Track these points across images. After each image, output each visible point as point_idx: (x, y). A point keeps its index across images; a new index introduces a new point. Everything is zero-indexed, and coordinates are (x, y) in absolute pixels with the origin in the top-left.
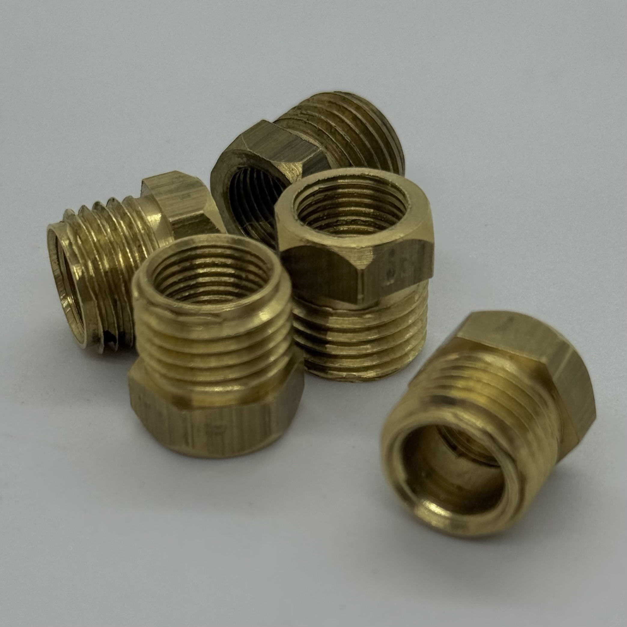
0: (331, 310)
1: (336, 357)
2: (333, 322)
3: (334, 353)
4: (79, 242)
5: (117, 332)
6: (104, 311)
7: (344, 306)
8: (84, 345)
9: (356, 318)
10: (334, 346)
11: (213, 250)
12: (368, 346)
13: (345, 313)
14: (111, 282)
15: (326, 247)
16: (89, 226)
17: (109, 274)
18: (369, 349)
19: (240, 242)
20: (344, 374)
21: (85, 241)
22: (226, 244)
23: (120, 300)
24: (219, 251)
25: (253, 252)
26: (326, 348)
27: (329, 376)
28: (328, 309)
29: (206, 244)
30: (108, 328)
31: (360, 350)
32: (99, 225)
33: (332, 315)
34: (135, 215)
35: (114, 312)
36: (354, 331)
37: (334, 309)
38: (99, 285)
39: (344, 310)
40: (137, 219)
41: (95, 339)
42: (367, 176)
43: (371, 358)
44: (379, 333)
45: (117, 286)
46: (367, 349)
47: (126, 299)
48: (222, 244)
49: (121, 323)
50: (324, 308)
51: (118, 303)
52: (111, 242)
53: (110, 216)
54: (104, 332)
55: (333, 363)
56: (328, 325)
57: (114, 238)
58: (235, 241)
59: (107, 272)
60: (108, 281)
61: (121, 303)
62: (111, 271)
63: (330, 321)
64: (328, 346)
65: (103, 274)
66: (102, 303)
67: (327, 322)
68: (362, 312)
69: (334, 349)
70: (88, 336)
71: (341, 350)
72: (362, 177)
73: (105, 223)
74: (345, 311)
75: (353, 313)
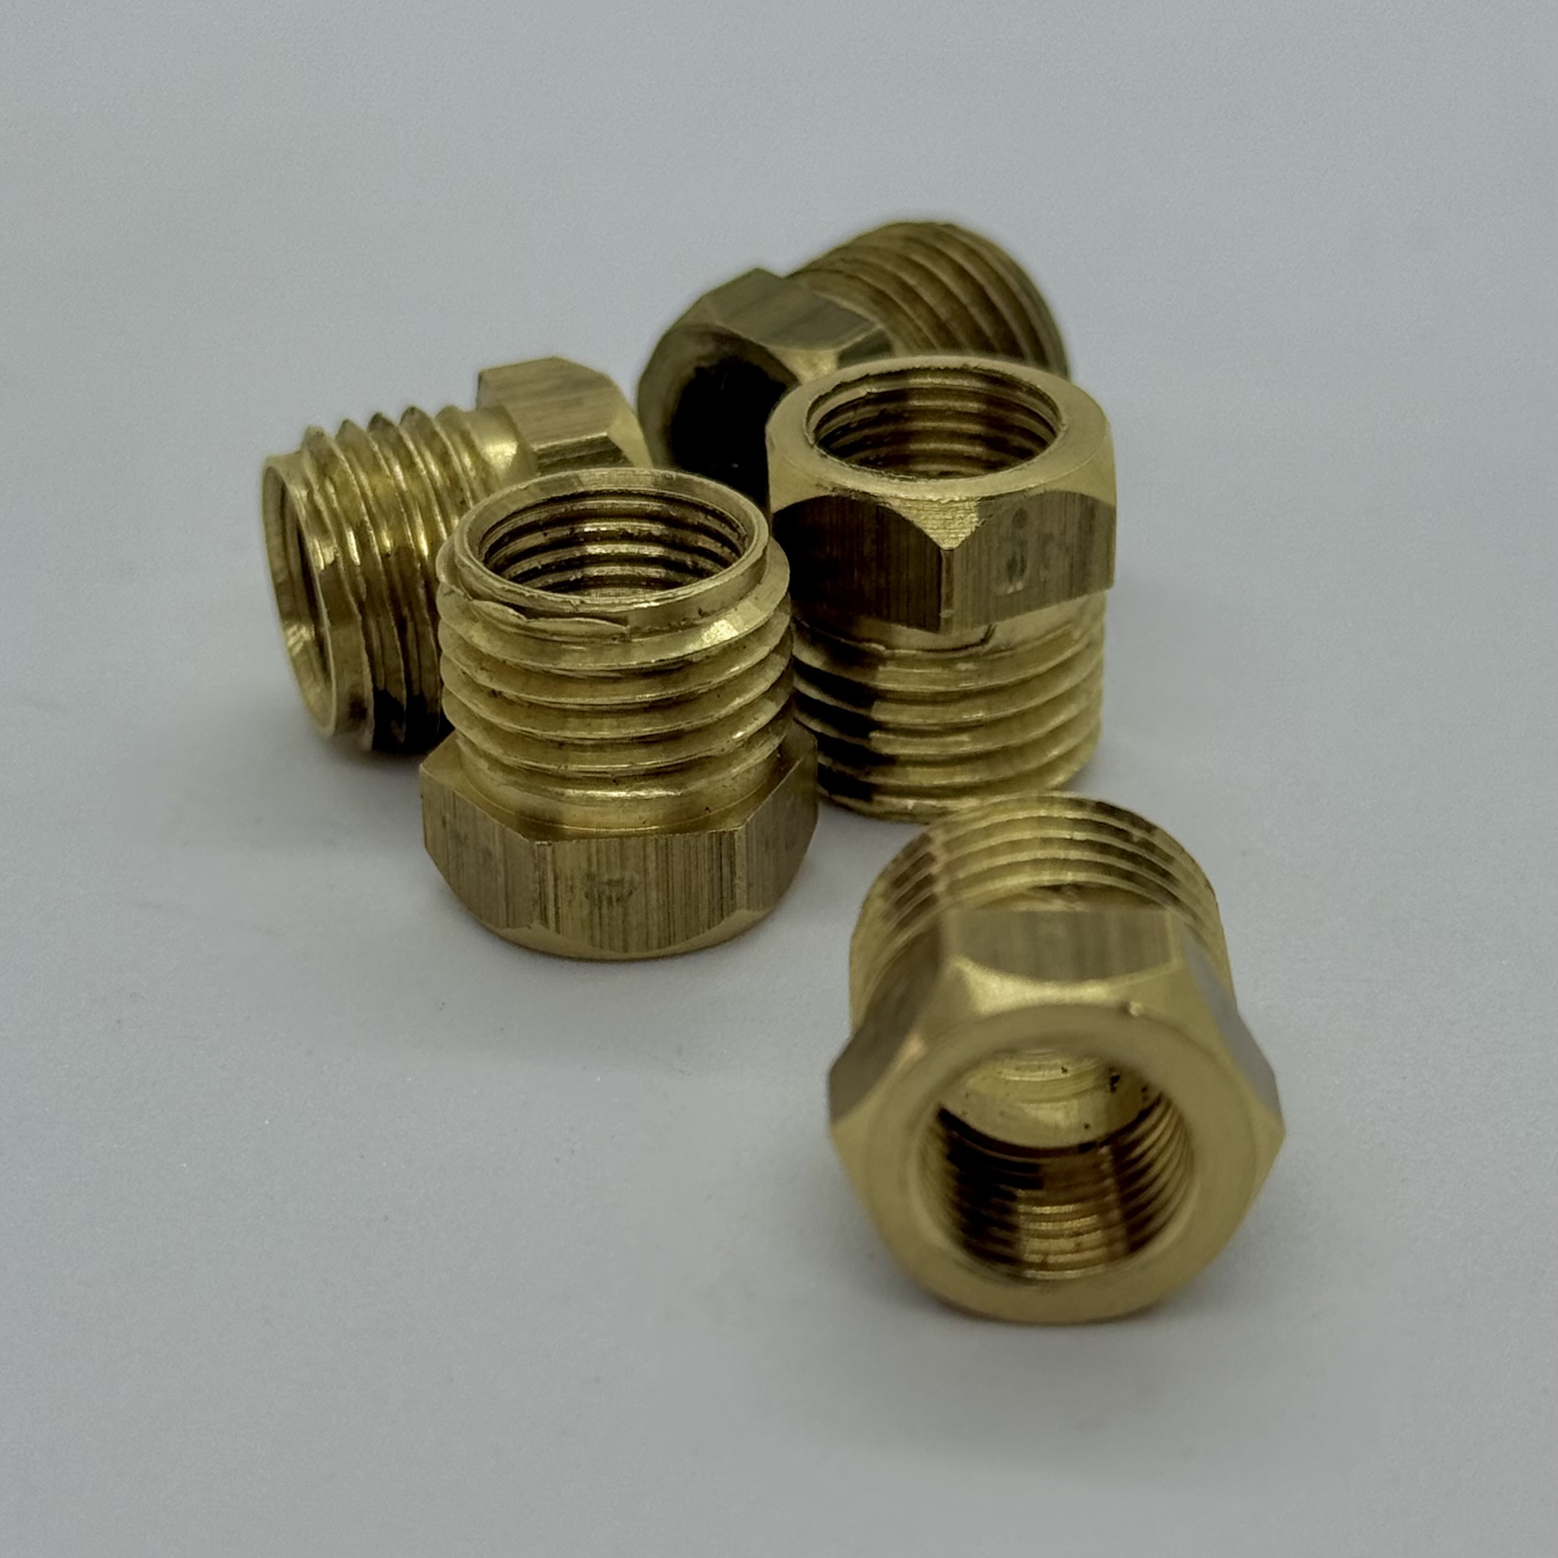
0: (881, 648)
1: (891, 761)
2: (886, 679)
3: (887, 750)
4: (331, 490)
5: (404, 692)
6: (376, 643)
7: (910, 639)
8: (331, 728)
9: (939, 670)
10: (891, 737)
11: (622, 503)
12: (965, 738)
13: (914, 656)
14: (396, 577)
15: (872, 498)
16: (354, 459)
17: (392, 559)
18: (966, 744)
19: (680, 484)
20: (910, 803)
21: (343, 488)
22: (653, 490)
23: (413, 618)
24: (636, 503)
25: (711, 505)
26: (870, 739)
27: (876, 809)
28: (874, 645)
29: (605, 487)
30: (385, 685)
31: (944, 745)
32: (374, 455)
33: (882, 660)
34: (457, 438)
35: (398, 644)
36: (935, 700)
37: (888, 647)
38: (367, 581)
39: (910, 648)
40: (461, 447)
41: (354, 711)
42: (975, 371)
43: (969, 767)
44: (989, 708)
45: (409, 588)
46: (962, 744)
47: (427, 616)
48: (642, 488)
49: (415, 675)
50: (866, 645)
51: (410, 625)
52: (402, 494)
53: (400, 438)
54: (375, 689)
55: (884, 774)
56: (876, 683)
57: (407, 486)
58: (670, 482)
59: (388, 555)
60: (388, 572)
61: (415, 626)
62: (397, 554)
63: (880, 676)
64: (875, 735)
65: (379, 558)
66: (372, 624)
67: (874, 678)
68: (950, 655)
69: (888, 742)
70: (339, 700)
71: (905, 745)
72: (963, 372)
73: (391, 455)
74: (913, 652)
75: (931, 655)
